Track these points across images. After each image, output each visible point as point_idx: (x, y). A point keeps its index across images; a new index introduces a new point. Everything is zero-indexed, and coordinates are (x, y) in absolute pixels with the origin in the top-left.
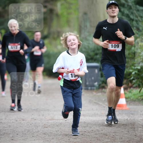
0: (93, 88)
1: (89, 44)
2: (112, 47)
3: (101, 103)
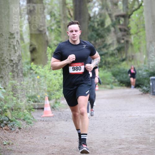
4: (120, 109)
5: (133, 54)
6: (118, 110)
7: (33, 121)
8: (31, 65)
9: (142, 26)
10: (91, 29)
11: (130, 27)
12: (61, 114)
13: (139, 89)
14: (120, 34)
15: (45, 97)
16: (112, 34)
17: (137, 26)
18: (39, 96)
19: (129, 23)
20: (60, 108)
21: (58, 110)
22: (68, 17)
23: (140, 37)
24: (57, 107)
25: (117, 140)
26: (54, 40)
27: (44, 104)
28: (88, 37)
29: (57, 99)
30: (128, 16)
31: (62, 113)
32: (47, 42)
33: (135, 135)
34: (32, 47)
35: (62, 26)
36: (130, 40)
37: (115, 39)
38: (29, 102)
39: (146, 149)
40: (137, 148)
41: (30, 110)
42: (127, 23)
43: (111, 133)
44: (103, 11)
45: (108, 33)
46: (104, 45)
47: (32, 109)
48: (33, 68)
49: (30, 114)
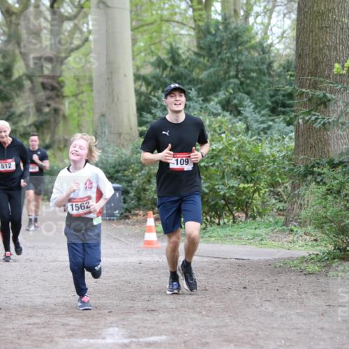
0: (112, 218)
1: (108, 157)
2: (177, 164)
3: (123, 240)
5: (66, 137)
6: (30, 247)
9: (87, 81)
14: (42, 94)
16: (27, 94)
17: (78, 80)
23: (83, 102)
25: (24, 306)
33: (61, 299)
36: (62, 107)
37: (32, 104)
39: (82, 326)
40: (63, 325)
43: (13, 293)
44: (10, 47)
45: (18, 92)
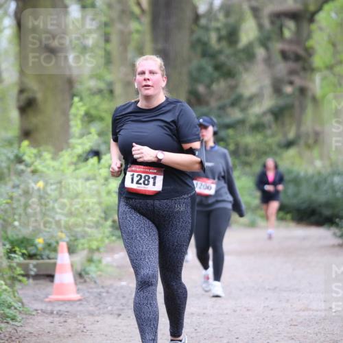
4: (276, 288)
7: (20, 312)
8: (20, 147)
10: (199, 50)
11: (312, 48)
12: (104, 294)
13: (334, 230)
15: (57, 243)
18: (40, 241)
19: (309, 36)
20: (100, 276)
21: (95, 282)
22: (132, 14)
24: (93, 275)
26: (91, 77)
27: (55, 264)
28: (190, 74)
29: (92, 251)
30: (308, 15)
31: (108, 292)
32: (70, 82)
34: (25, 96)
35: (115, 39)
38: (13, 255)
41: (13, 279)
42: (305, 35)
46: (233, 97)
47: (20, 278)
48: (26, 158)
49: (14, 292)
